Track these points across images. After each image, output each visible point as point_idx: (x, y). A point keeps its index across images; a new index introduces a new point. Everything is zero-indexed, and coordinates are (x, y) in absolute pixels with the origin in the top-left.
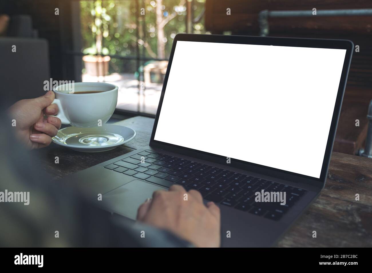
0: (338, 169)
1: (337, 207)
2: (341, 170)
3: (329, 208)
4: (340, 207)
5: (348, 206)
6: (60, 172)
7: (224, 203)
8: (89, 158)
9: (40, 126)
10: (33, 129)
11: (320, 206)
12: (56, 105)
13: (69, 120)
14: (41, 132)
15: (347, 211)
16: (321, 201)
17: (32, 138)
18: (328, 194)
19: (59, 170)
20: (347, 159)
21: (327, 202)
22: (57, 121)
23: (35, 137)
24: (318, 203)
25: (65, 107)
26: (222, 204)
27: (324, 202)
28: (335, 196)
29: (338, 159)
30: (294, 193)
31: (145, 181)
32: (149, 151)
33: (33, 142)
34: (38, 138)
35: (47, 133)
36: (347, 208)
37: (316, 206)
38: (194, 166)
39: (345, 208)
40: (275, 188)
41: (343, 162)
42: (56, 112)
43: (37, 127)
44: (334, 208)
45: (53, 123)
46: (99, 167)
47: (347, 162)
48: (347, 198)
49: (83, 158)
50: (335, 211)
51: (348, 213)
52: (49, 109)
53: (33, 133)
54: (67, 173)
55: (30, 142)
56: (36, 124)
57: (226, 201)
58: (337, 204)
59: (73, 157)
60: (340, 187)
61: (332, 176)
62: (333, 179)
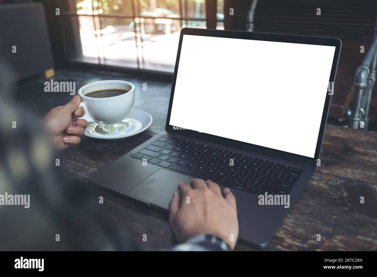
0: (329, 144)
1: (329, 182)
2: (331, 144)
3: (322, 184)
4: (331, 183)
5: (337, 181)
6: (94, 163)
7: (237, 187)
8: (115, 146)
9: (71, 129)
10: (65, 133)
11: (315, 183)
12: (82, 108)
13: (93, 119)
14: (72, 135)
15: (336, 186)
16: (315, 178)
17: (65, 140)
18: (321, 170)
19: (92, 161)
20: (336, 132)
21: (320, 179)
22: (84, 123)
23: (66, 139)
24: (313, 180)
25: (89, 109)
26: (235, 188)
27: (318, 178)
28: (327, 172)
29: (328, 132)
30: (293, 173)
31: (168, 169)
32: (166, 136)
33: (65, 143)
34: (70, 140)
35: (77, 135)
36: (336, 183)
37: (311, 183)
38: (207, 150)
39: (335, 184)
40: (278, 169)
41: (333, 135)
42: (83, 113)
43: (69, 131)
44: (326, 184)
45: (81, 125)
46: (127, 157)
47: (336, 135)
48: (336, 173)
49: (110, 147)
50: (327, 187)
51: (337, 188)
52: (77, 113)
53: (65, 136)
54: (100, 164)
55: (63, 143)
56: (68, 129)
57: (238, 185)
58: (328, 180)
59: (101, 146)
60: (331, 163)
61: (324, 151)
62: (324, 154)
